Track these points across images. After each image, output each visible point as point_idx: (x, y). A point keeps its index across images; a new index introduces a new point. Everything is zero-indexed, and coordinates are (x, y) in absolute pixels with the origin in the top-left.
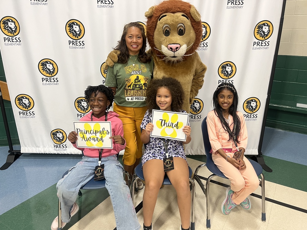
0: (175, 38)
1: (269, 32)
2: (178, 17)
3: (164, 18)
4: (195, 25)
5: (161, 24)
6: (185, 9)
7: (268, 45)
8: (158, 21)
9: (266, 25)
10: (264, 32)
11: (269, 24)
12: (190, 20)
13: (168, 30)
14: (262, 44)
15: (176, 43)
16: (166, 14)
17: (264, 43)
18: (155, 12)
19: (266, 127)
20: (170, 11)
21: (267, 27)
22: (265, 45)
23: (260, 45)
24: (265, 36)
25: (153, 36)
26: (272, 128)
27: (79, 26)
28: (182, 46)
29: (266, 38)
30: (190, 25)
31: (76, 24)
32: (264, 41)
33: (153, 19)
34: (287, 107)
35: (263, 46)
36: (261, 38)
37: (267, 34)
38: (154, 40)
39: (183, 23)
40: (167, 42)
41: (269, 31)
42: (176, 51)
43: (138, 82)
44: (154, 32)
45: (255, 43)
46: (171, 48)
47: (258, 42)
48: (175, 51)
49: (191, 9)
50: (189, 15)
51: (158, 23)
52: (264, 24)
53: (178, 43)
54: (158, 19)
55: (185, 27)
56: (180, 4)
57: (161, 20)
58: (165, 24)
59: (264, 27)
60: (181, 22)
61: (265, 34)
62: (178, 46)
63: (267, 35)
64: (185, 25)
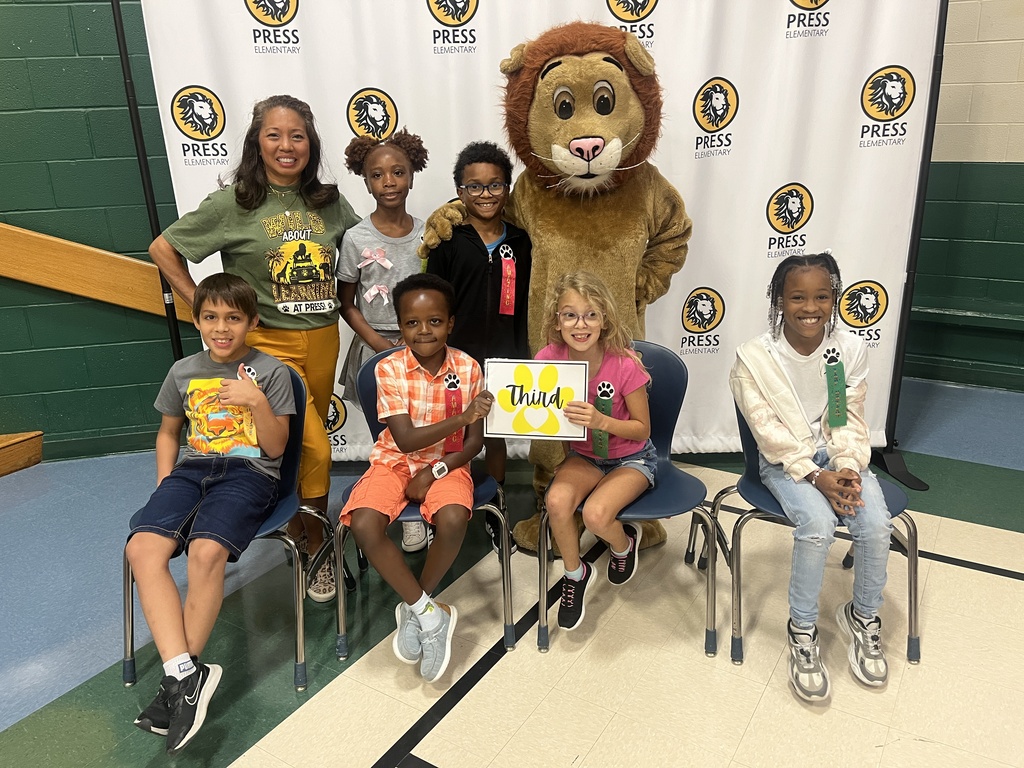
0: (589, 120)
1: (904, 97)
2: (592, 65)
3: (554, 69)
4: (640, 84)
5: (546, 87)
6: (612, 43)
7: (902, 132)
8: (540, 80)
9: (895, 77)
10: (889, 98)
11: (904, 74)
12: (627, 71)
13: (567, 101)
14: (885, 130)
15: (593, 134)
16: (561, 59)
17: (890, 127)
18: (529, 58)
19: (904, 378)
20: (572, 52)
21: (899, 85)
22: (894, 133)
23: (880, 132)
24: (893, 108)
25: (527, 124)
26: (925, 381)
27: (384, 106)
28: (609, 141)
29: (896, 114)
30: (628, 86)
31: (375, 100)
32: (892, 123)
33: (525, 77)
34: (969, 314)
35: (890, 137)
36: (882, 115)
37: (900, 102)
38: (530, 134)
39: (608, 80)
40: (566, 133)
41: (905, 93)
42: (594, 157)
44: (529, 111)
45: (866, 129)
46: (578, 150)
47: (874, 126)
48: (591, 157)
49: (628, 42)
50: (624, 60)
51: (539, 85)
52: (889, 77)
53: (597, 134)
54: (538, 74)
55: (616, 91)
56: (597, 33)
57: (546, 77)
58: (559, 85)
59: (889, 84)
60: (602, 78)
61: (892, 104)
62: (598, 141)
63: (898, 106)
64: (613, 85)
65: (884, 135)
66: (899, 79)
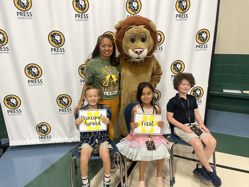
0: (140, 44)
1: (207, 38)
2: (141, 29)
3: (130, 29)
4: (153, 34)
5: (128, 34)
6: (146, 23)
7: (206, 47)
8: (126, 32)
10: (203, 38)
11: (207, 31)
13: (133, 38)
14: (202, 46)
15: (140, 48)
16: (132, 26)
17: (203, 46)
18: (123, 25)
20: (135, 24)
21: (205, 34)
22: (204, 47)
23: (201, 47)
25: (122, 43)
27: (60, 36)
28: (144, 50)
29: (205, 42)
30: (150, 34)
31: (57, 34)
32: (204, 44)
33: (122, 30)
35: (203, 48)
36: (201, 42)
37: (206, 39)
38: (123, 46)
39: (145, 33)
40: (133, 47)
42: (140, 54)
43: (111, 80)
44: (122, 40)
45: (197, 46)
46: (136, 52)
47: (199, 45)
48: (139, 54)
49: (150, 23)
50: (149, 27)
51: (126, 33)
52: (203, 32)
53: (141, 48)
54: (125, 30)
55: (147, 36)
56: (142, 19)
57: (128, 31)
58: (131, 34)
59: (203, 34)
60: (143, 32)
62: (142, 50)
64: (146, 34)
65: (202, 48)
66: (206, 33)
